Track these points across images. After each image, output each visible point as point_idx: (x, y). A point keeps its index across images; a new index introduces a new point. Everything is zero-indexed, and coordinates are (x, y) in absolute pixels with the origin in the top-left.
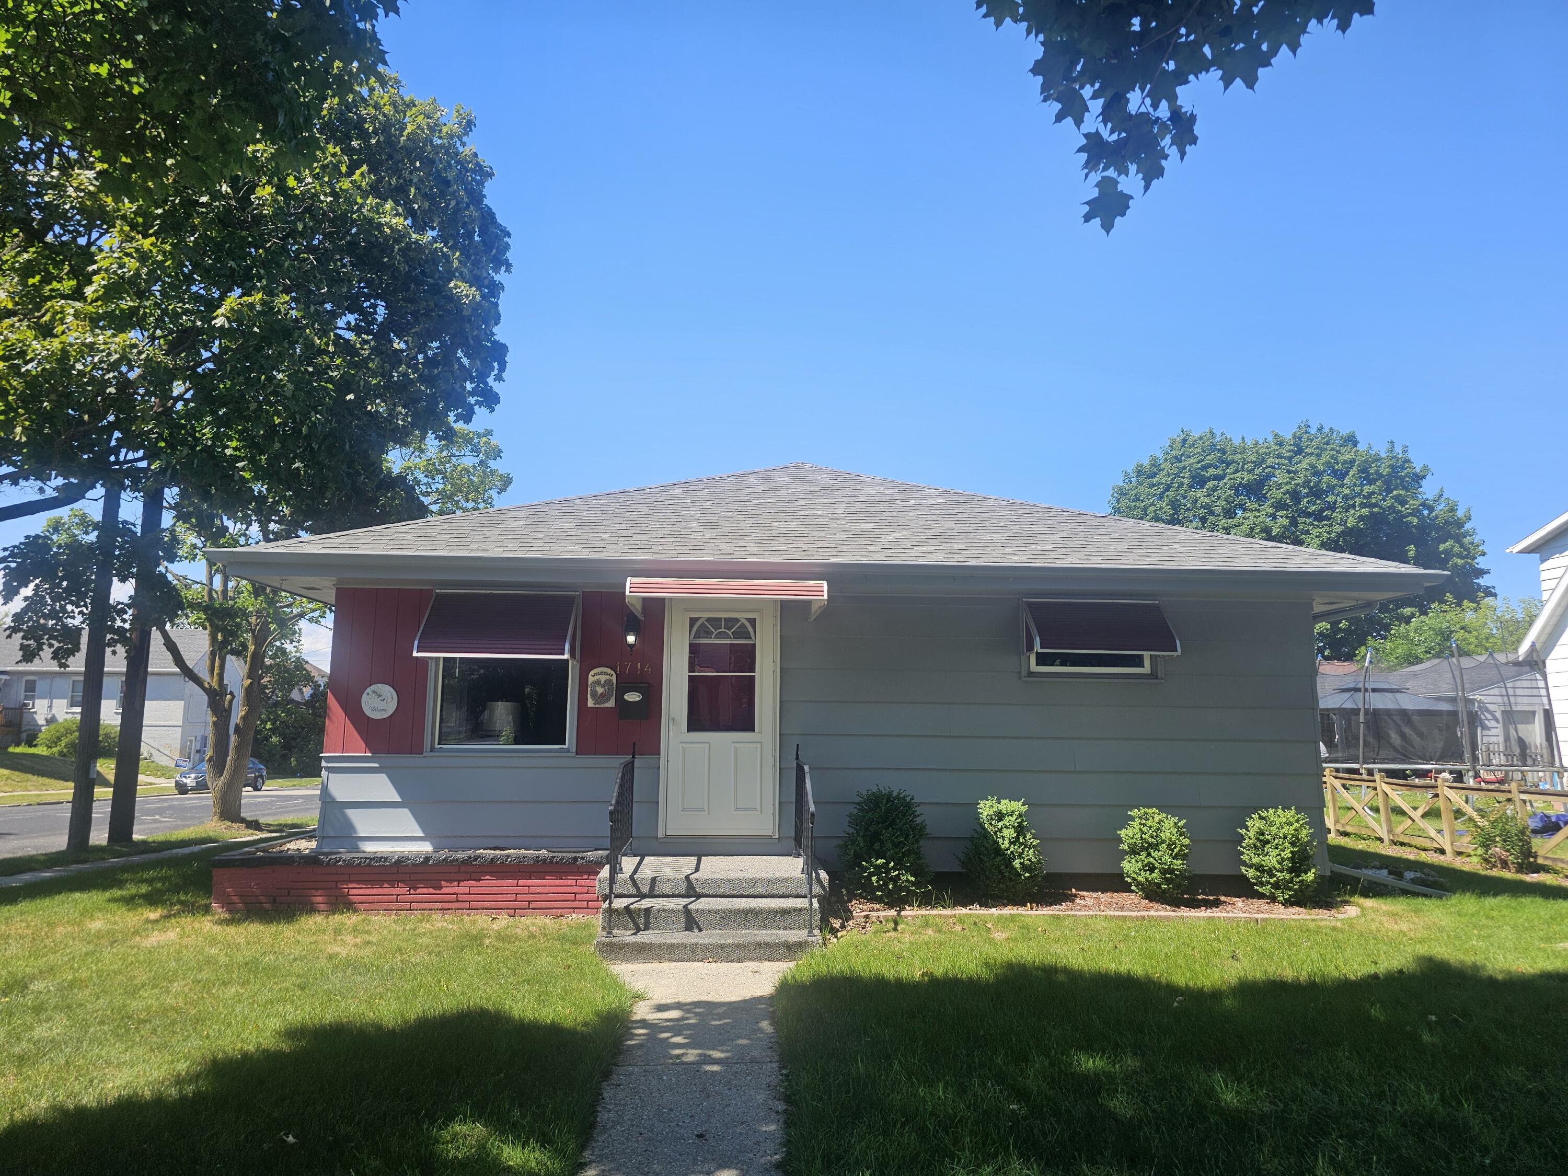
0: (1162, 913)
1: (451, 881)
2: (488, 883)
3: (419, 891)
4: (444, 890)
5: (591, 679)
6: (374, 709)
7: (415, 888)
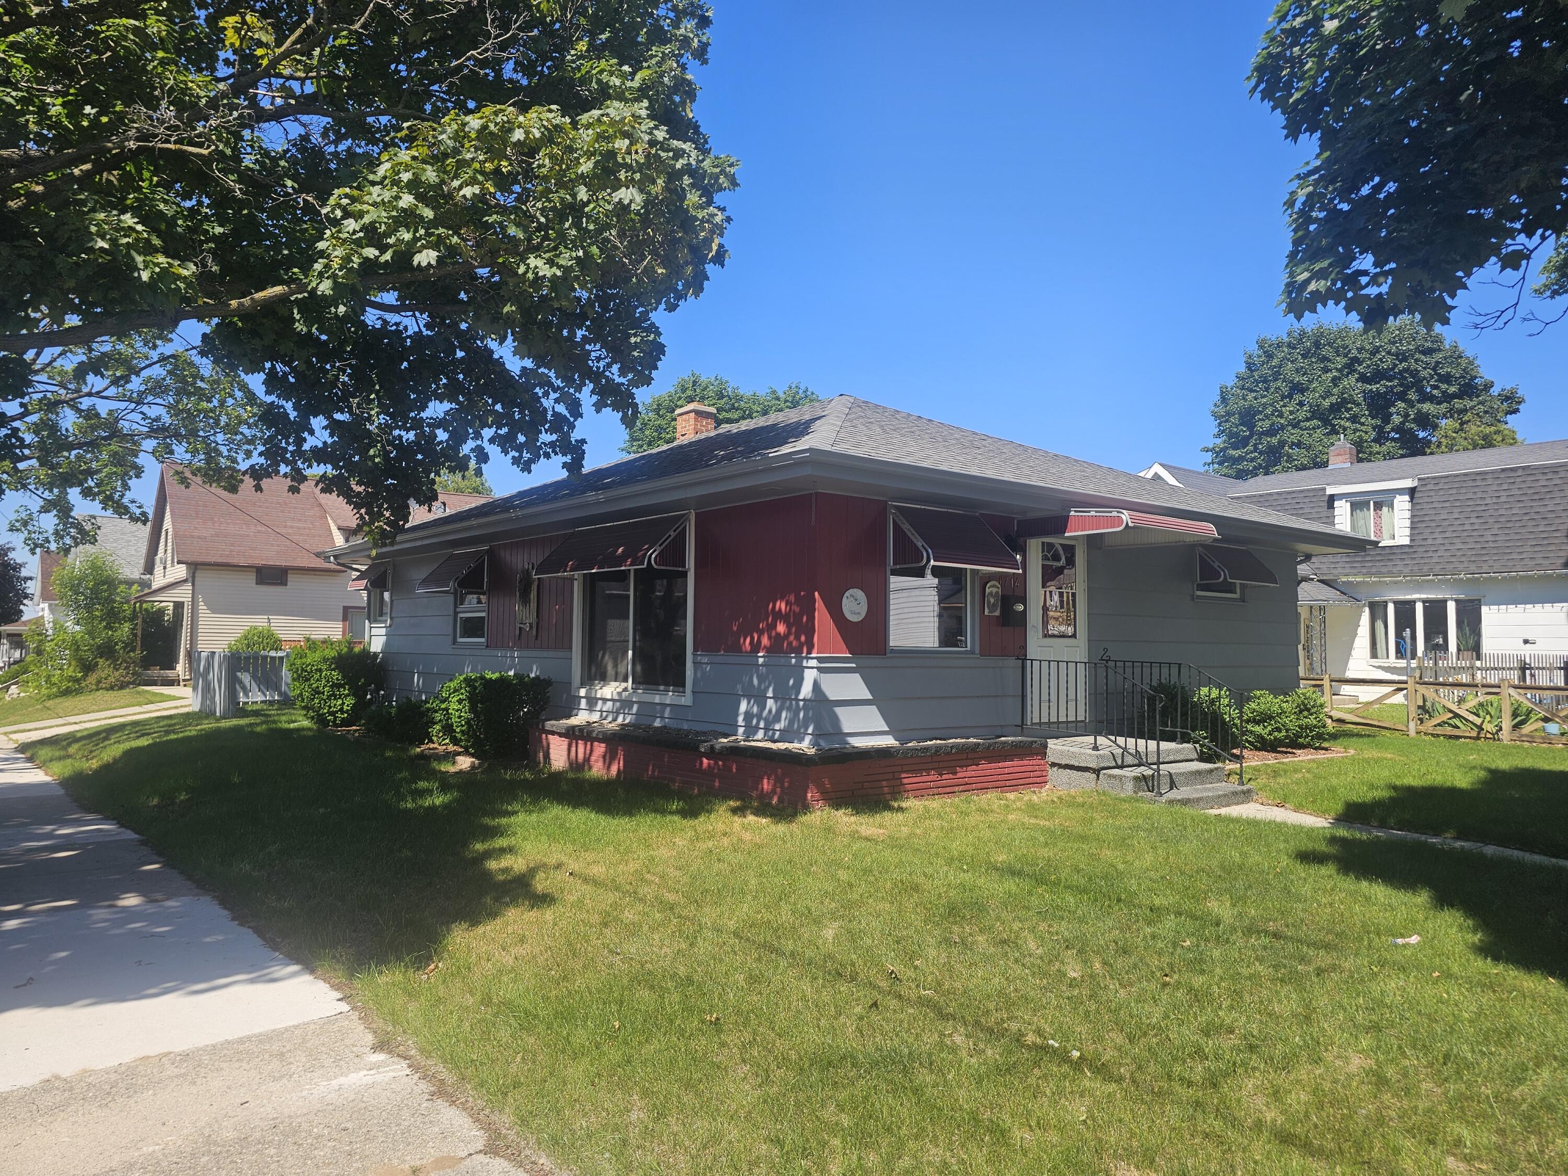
0: (1310, 757)
1: (961, 767)
2: (985, 768)
3: (944, 777)
4: (959, 775)
5: (988, 591)
6: (854, 613)
7: (941, 775)
